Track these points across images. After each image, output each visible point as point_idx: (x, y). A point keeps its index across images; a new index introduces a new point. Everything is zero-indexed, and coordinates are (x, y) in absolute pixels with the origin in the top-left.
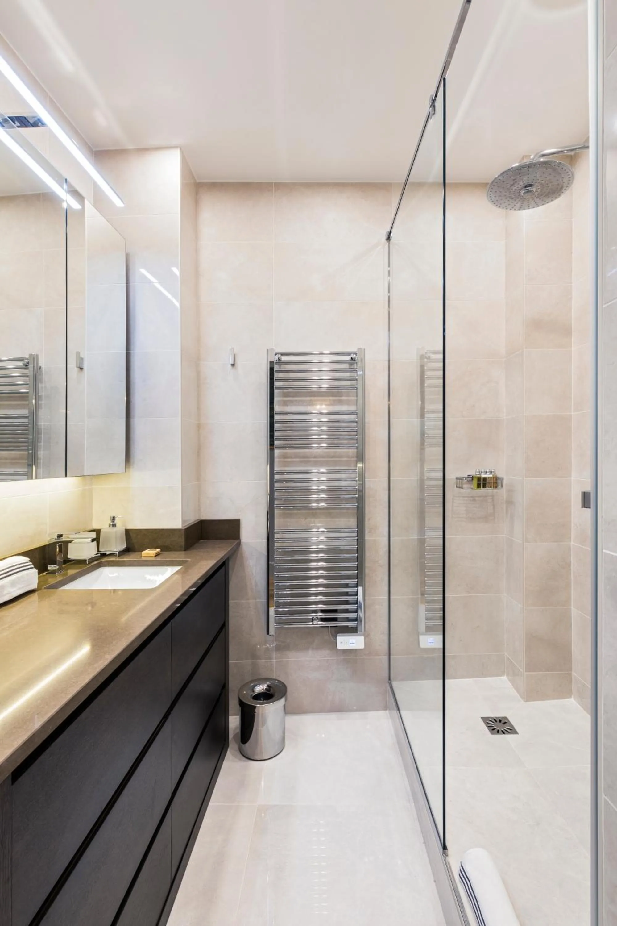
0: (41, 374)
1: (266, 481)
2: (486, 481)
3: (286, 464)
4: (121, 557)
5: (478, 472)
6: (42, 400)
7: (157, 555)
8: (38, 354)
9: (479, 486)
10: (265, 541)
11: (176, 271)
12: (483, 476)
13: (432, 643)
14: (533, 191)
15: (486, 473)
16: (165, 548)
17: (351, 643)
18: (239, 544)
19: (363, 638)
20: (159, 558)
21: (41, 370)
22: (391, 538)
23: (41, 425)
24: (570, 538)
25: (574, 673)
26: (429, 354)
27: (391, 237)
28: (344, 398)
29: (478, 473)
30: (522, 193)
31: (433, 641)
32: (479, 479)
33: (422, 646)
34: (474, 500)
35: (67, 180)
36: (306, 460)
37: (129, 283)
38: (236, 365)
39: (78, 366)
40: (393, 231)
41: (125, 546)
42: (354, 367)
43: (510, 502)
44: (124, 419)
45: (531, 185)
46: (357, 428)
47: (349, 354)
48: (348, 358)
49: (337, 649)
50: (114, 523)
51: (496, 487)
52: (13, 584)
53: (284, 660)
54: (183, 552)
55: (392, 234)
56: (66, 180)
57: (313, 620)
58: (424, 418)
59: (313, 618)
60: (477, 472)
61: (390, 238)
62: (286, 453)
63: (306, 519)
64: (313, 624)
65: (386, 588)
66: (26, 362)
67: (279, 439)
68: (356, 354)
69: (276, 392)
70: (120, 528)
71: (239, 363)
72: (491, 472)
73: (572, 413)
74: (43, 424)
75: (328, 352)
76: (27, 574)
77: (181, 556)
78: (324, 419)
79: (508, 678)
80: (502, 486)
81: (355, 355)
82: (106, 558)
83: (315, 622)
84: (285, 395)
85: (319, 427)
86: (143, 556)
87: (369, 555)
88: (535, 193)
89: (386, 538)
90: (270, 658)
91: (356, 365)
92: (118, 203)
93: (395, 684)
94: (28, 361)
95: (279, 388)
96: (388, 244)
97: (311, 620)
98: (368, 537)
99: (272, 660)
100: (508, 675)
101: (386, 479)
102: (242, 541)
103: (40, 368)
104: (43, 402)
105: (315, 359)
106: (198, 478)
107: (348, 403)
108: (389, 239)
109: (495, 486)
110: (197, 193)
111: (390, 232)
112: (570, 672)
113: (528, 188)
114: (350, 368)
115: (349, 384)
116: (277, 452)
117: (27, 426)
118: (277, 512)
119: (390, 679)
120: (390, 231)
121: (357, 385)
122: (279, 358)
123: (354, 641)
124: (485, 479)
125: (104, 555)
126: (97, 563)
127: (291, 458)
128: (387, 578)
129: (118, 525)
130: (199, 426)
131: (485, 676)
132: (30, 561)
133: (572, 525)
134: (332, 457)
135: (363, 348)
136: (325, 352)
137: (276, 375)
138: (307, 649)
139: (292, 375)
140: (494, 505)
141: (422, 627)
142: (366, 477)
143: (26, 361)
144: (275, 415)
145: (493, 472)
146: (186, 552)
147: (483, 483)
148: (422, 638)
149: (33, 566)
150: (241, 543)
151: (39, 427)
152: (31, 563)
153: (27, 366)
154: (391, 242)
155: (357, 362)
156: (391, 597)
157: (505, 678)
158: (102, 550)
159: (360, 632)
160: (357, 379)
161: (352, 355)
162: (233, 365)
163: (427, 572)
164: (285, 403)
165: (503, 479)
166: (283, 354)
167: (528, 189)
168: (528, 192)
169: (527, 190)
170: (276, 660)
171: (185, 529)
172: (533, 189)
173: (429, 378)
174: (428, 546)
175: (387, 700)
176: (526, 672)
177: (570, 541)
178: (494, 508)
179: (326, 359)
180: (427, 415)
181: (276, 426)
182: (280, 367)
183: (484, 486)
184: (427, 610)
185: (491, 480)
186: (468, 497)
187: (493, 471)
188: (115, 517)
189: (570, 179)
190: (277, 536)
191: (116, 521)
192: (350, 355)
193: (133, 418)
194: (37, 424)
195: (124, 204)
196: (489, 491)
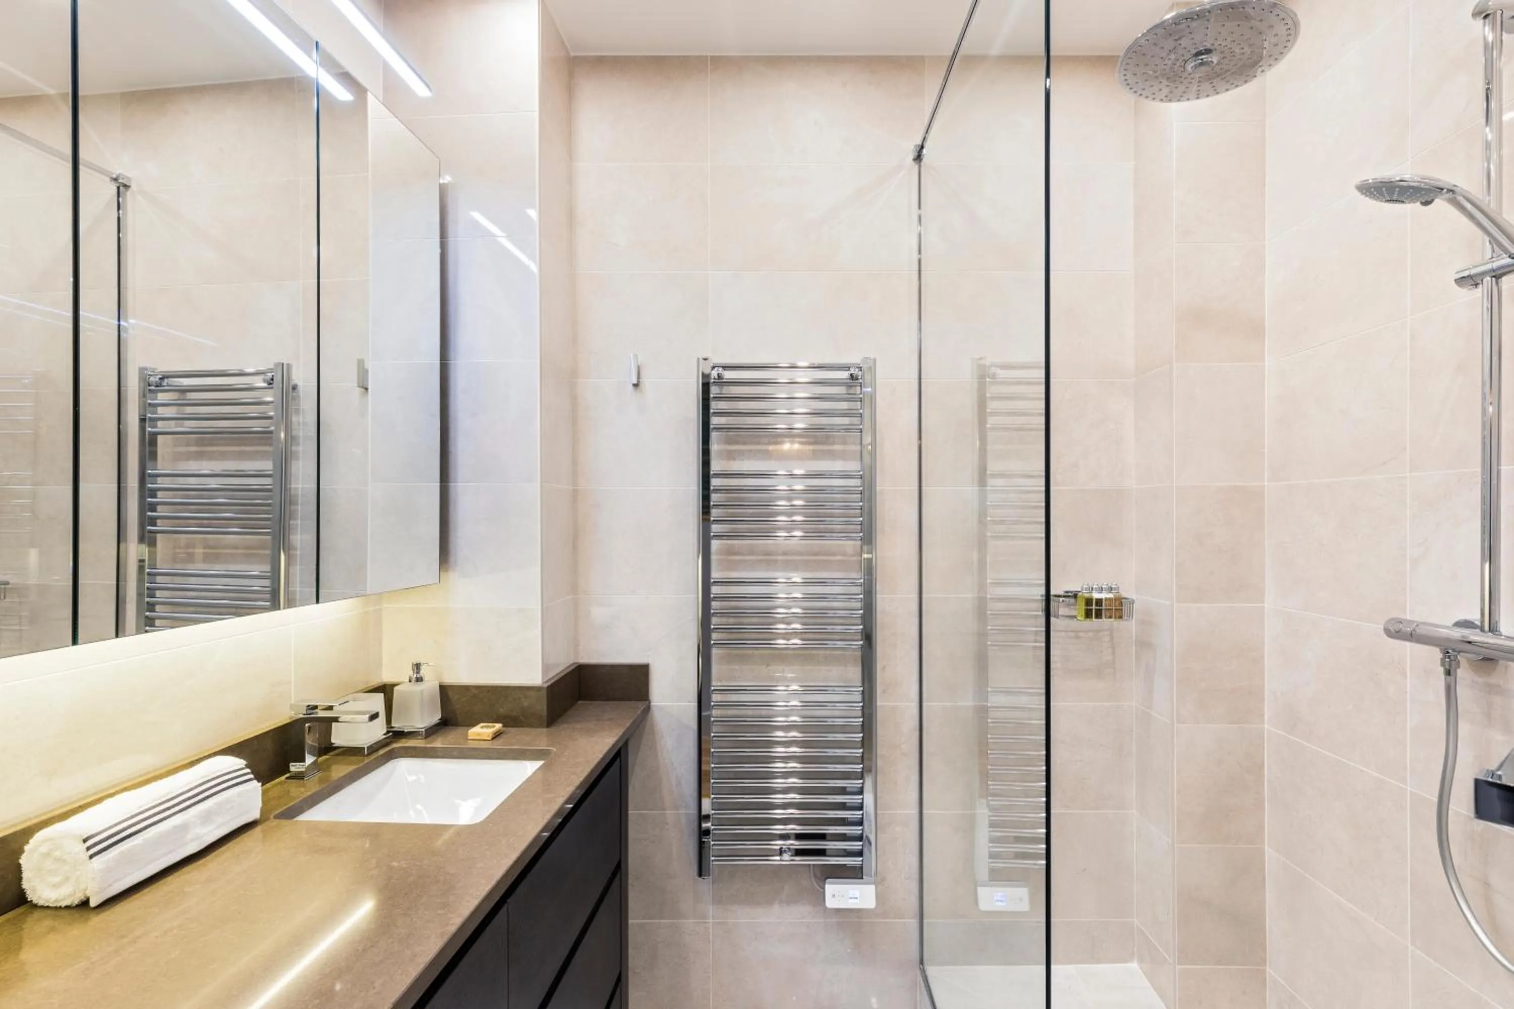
0: (296, 398)
1: (696, 596)
2: (1101, 605)
3: (731, 566)
4: (429, 739)
5: (1086, 588)
6: (298, 444)
7: (497, 735)
8: (290, 362)
9: (1088, 614)
10: (695, 705)
11: (533, 213)
12: (1096, 596)
13: (1002, 901)
14: (1212, 62)
15: (1101, 590)
16: (511, 721)
17: (851, 898)
18: (648, 709)
19: (873, 887)
20: (498, 744)
21: (296, 391)
22: (924, 704)
23: (297, 489)
24: (1263, 716)
25: (1269, 970)
26: (993, 370)
27: (924, 155)
28: (837, 447)
29: (1086, 591)
30: (1189, 66)
31: (1002, 899)
32: (1089, 602)
33: (984, 906)
34: (1078, 637)
35: (320, 44)
36: (769, 559)
37: (447, 238)
38: (641, 385)
39: (361, 385)
40: (927, 146)
41: (440, 716)
42: (856, 390)
43: (1144, 644)
44: (437, 485)
45: (1208, 51)
46: (861, 504)
47: (846, 368)
48: (845, 375)
49: (826, 908)
50: (418, 676)
51: (1121, 617)
52: (207, 818)
53: (729, 921)
54: (545, 730)
55: (924, 151)
56: (317, 43)
57: (781, 852)
58: (985, 485)
59: (781, 848)
60: (1084, 590)
61: (922, 157)
62: (733, 545)
63: (768, 665)
64: (781, 860)
65: (915, 795)
66: (269, 377)
67: (717, 522)
68: (860, 369)
69: (714, 435)
70: (431, 684)
71: (646, 381)
72: (1110, 590)
73: (1266, 484)
74: (300, 486)
75: (806, 364)
76: (239, 795)
77: (539, 738)
78: (799, 487)
79: (1141, 968)
80: (1130, 615)
81: (857, 370)
82: (404, 740)
83: (786, 857)
84: (729, 441)
85: (789, 499)
86: (469, 738)
87: (882, 733)
88: (1215, 66)
89: (915, 705)
90: (704, 916)
91: (858, 388)
92: (421, 91)
93: (931, 971)
94: (273, 376)
95: (718, 429)
96: (917, 166)
97: (779, 851)
98: (882, 702)
99: (708, 921)
100: (1141, 961)
101: (915, 596)
102: (652, 704)
103: (295, 388)
104: (300, 448)
105: (782, 376)
106: (574, 588)
107: (843, 456)
108: (919, 158)
109: (1118, 615)
110: (571, 75)
111: (922, 147)
112: (1261, 968)
113: (1201, 57)
114: (847, 394)
115: (847, 423)
116: (715, 544)
117: (270, 490)
118: (715, 652)
119: (922, 962)
120: (920, 144)
121: (861, 424)
122: (718, 374)
123: (857, 895)
124: (1099, 602)
125: (398, 735)
126: (386, 753)
127: (742, 554)
128: (915, 778)
129: (426, 679)
130: (575, 496)
131: (1099, 962)
132: (247, 766)
133: (1266, 692)
134: (816, 554)
135: (872, 357)
136: (800, 364)
137: (714, 406)
138: (769, 902)
139: (742, 406)
140: (1113, 648)
141: (982, 869)
142: (878, 592)
143: (270, 375)
144: (712, 478)
145: (1115, 588)
146: (549, 729)
147: (1096, 610)
148: (982, 892)
149: (252, 776)
150: (651, 707)
151: (292, 492)
152: (248, 770)
153: (271, 384)
154: (922, 164)
155: (861, 383)
156: (925, 812)
157: (1134, 965)
158: (397, 725)
159: (867, 876)
160: (861, 414)
161: (852, 371)
162: (636, 386)
163: (992, 769)
164: (730, 456)
165: (1133, 602)
166: (725, 368)
167: (1202, 59)
168: (1201, 64)
169: (1201, 61)
170: (714, 921)
171: (548, 687)
172: (1211, 58)
173: (995, 414)
174: (993, 722)
175: (916, 1000)
176: (1179, 964)
177: (1262, 722)
178: (1114, 653)
179: (803, 377)
180: (991, 482)
181: (715, 498)
182: (721, 390)
183: (1099, 615)
184: (993, 840)
185: (1110, 605)
186: (1066, 631)
187: (1113, 586)
188: (420, 664)
189: (1289, 38)
190: (715, 698)
191: (424, 672)
192: (848, 370)
193: (455, 482)
194: (288, 486)
195: (430, 90)
196: (1105, 622)
